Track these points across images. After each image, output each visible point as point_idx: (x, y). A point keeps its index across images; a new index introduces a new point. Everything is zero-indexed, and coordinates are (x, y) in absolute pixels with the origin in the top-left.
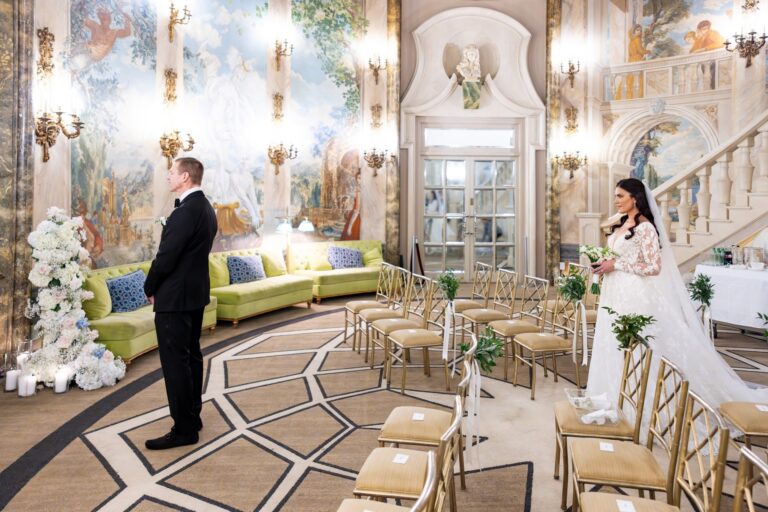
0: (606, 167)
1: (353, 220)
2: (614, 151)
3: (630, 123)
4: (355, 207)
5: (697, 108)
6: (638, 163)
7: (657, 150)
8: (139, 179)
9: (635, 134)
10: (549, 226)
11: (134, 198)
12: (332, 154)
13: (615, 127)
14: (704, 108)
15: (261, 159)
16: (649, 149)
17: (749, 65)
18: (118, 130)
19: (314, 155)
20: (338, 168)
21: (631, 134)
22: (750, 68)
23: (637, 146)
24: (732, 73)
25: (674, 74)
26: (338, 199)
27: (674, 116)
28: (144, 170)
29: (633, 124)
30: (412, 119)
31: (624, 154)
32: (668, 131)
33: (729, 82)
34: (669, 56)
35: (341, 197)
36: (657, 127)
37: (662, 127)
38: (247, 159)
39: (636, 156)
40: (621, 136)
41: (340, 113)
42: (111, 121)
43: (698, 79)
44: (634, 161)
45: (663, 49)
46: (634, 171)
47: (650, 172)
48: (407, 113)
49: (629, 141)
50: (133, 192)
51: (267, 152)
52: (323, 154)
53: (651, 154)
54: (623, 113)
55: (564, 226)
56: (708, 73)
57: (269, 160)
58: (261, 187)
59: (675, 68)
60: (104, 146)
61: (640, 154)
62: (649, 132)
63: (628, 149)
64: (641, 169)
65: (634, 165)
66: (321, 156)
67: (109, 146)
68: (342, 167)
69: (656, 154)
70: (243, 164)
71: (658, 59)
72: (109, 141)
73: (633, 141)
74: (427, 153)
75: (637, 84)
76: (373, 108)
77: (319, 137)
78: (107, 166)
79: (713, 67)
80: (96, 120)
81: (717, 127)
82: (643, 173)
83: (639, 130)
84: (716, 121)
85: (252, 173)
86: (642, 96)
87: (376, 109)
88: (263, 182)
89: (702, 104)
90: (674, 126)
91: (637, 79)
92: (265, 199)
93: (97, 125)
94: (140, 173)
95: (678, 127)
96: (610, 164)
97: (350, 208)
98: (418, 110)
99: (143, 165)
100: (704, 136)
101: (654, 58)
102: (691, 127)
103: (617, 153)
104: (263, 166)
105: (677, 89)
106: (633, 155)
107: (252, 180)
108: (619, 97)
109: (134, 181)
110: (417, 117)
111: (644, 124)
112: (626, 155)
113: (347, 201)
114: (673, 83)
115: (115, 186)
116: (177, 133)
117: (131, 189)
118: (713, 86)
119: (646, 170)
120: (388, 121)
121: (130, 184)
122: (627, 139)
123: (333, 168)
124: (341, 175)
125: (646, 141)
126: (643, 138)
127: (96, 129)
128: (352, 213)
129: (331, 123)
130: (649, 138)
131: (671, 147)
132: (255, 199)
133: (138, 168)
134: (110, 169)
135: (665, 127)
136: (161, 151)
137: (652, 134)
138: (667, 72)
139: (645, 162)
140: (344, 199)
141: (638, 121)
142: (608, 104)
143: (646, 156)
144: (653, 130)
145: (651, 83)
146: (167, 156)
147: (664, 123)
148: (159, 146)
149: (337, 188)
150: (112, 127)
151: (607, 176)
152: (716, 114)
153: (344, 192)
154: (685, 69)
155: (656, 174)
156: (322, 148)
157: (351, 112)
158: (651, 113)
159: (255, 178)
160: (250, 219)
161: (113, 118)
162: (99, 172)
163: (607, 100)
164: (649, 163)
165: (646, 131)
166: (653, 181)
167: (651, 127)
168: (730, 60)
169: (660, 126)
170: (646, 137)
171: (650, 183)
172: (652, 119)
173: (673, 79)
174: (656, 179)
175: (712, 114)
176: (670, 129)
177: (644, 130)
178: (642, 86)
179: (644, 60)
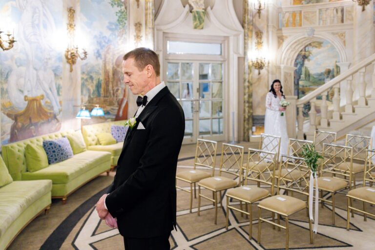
0: (279, 68)
1: (123, 105)
2: (284, 58)
3: (294, 41)
4: (124, 96)
5: (333, 34)
6: (299, 66)
7: (310, 57)
9: (297, 48)
10: (247, 105)
12: (109, 57)
13: (285, 44)
14: (337, 34)
15: (60, 59)
16: (305, 57)
17: (363, 10)
19: (97, 58)
20: (113, 68)
21: (294, 48)
22: (364, 12)
23: (298, 55)
24: (354, 14)
25: (320, 13)
26: (113, 90)
27: (320, 38)
29: (295, 42)
30: (161, 34)
31: (290, 61)
32: (316, 47)
33: (352, 19)
34: (317, 2)
35: (115, 88)
36: (310, 44)
37: (313, 44)
39: (297, 61)
40: (288, 50)
41: (114, 27)
43: (334, 17)
44: (296, 65)
46: (296, 70)
47: (306, 71)
48: (157, 30)
49: (293, 52)
52: (103, 57)
53: (306, 60)
54: (290, 36)
55: (255, 104)
56: (340, 14)
57: (65, 60)
58: (60, 82)
59: (320, 10)
61: (300, 60)
62: (305, 47)
63: (293, 57)
64: (300, 69)
65: (296, 67)
66: (101, 58)
68: (115, 66)
69: (309, 60)
71: (309, 5)
73: (295, 53)
74: (170, 58)
75: (298, 18)
76: (136, 25)
77: (99, 43)
79: (342, 11)
81: (345, 45)
82: (301, 72)
83: (299, 46)
84: (344, 42)
85: (54, 71)
86: (301, 25)
87: (138, 25)
88: (61, 78)
89: (335, 31)
90: (320, 44)
91: (298, 15)
92: (63, 92)
95: (322, 45)
96: (282, 66)
97: (121, 97)
98: (165, 28)
100: (337, 50)
101: (308, 3)
102: (329, 45)
103: (286, 59)
104: (61, 65)
105: (321, 22)
106: (296, 61)
107: (53, 76)
108: (287, 26)
110: (164, 33)
111: (302, 42)
112: (292, 61)
113: (119, 91)
114: (319, 19)
118: (342, 21)
119: (303, 70)
120: (146, 35)
122: (292, 51)
123: (110, 68)
124: (115, 72)
125: (303, 53)
126: (301, 51)
128: (122, 100)
129: (107, 34)
130: (305, 51)
131: (318, 57)
132: (55, 91)
135: (315, 44)
137: (307, 48)
138: (316, 12)
139: (302, 65)
140: (117, 90)
141: (299, 40)
142: (281, 30)
143: (303, 61)
144: (307, 46)
145: (306, 18)
147: (314, 42)
149: (113, 82)
151: (280, 73)
152: (344, 37)
153: (117, 85)
154: (326, 11)
155: (309, 72)
156: (102, 53)
157: (121, 26)
158: (306, 36)
159: (55, 75)
160: (52, 108)
163: (280, 27)
164: (305, 65)
165: (303, 46)
166: (308, 76)
167: (307, 44)
168: (353, 6)
169: (312, 44)
170: (303, 50)
171: (305, 77)
172: (307, 40)
173: (319, 16)
174: (309, 75)
175: (342, 37)
176: (317, 46)
177: (302, 46)
178: (301, 20)
179: (302, 4)
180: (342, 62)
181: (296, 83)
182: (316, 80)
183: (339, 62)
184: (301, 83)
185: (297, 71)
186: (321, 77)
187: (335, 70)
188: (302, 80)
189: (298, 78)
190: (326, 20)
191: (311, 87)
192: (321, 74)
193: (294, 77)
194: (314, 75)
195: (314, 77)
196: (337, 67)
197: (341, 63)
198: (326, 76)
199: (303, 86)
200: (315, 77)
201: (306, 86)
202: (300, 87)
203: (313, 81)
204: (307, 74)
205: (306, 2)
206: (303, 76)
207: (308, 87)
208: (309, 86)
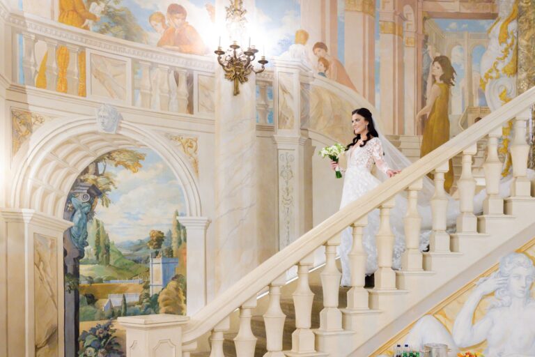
0: (18, 220)
2: (34, 189)
3: (64, 137)
5: (170, 137)
6: (78, 216)
7: (109, 195)
9: (72, 160)
13: (35, 140)
14: (177, 138)
16: (96, 193)
17: (236, 92)
21: (65, 159)
22: (238, 95)
23: (76, 184)
24: (215, 97)
25: (134, 72)
27: (134, 142)
29: (68, 142)
31: (52, 197)
32: (127, 166)
33: (212, 109)
34: (126, 38)
36: (109, 155)
37: (118, 157)
40: (46, 161)
43: (170, 92)
44: (70, 212)
45: (117, 23)
46: (70, 229)
47: (98, 234)
49: (62, 173)
53: (99, 201)
54: (52, 117)
56: (184, 87)
59: (135, 62)
61: (79, 200)
62: (96, 162)
63: (60, 187)
64: (82, 227)
65: (71, 220)
69: (107, 203)
71: (107, 37)
73: (69, 174)
75: (74, 67)
79: (190, 81)
83: (79, 155)
84: (196, 162)
86: (83, 93)
90: (135, 160)
91: (74, 58)
95: (141, 162)
96: (27, 214)
100: (181, 184)
101: (102, 32)
103: (39, 193)
105: (140, 98)
106: (69, 200)
108: (42, 84)
111: (86, 145)
112: (57, 199)
114: (134, 89)
118: (190, 108)
119: (91, 229)
122: (57, 168)
125: (90, 177)
126: (86, 171)
130: (96, 173)
137: (101, 165)
139: (89, 215)
141: (77, 138)
142: (22, 90)
143: (91, 204)
145: (97, 75)
147: (120, 151)
151: (21, 237)
152: (195, 151)
154: (151, 69)
155: (107, 237)
158: (98, 127)
163: (19, 82)
164: (95, 217)
165: (92, 159)
166: (103, 250)
167: (99, 154)
168: (213, 76)
169: (114, 155)
170: (92, 170)
171: (97, 254)
172: (102, 140)
173: (133, 79)
174: (107, 247)
175: (191, 150)
176: (129, 163)
177: (86, 156)
178: (83, 74)
179: (86, 28)
180: (191, 215)
181: (70, 270)
182: (127, 261)
183: (182, 215)
184: (84, 270)
185: (74, 231)
186: (141, 254)
187: (175, 235)
188: (86, 263)
189: (76, 255)
190: (151, 95)
191: (113, 282)
192: (139, 246)
193: (65, 253)
194: (120, 246)
195: (120, 253)
196: (179, 226)
197: (188, 217)
198: (152, 250)
199: (91, 280)
200: (124, 252)
201: (100, 281)
202: (83, 283)
203: (117, 265)
204: (102, 245)
205: (97, 28)
206: (90, 250)
207: (105, 283)
208: (108, 279)
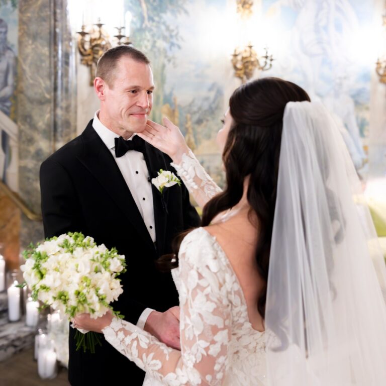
8: (206, 106)
11: (200, 129)
15: (366, 77)
18: (179, 47)
28: (212, 95)
38: (345, 78)
42: (171, 36)
50: (199, 122)
51: (374, 66)
57: (376, 78)
58: (366, 115)
60: (164, 66)
67: (169, 67)
70: (340, 85)
72: (169, 61)
78: (167, 90)
80: (153, 36)
85: (353, 97)
88: (367, 109)
92: (370, 131)
93: (155, 42)
94: (207, 99)
99: (210, 89)
104: (368, 86)
107: (351, 105)
109: (200, 109)
115: (177, 114)
116: (251, 47)
117: (196, 117)
121: (195, 113)
127: (154, 46)
132: (356, 130)
133: (204, 93)
134: (171, 94)
136: (232, 71)
146: (241, 78)
148: (231, 65)
150: (172, 44)
159: (357, 104)
161: (174, 34)
162: (158, 97)
